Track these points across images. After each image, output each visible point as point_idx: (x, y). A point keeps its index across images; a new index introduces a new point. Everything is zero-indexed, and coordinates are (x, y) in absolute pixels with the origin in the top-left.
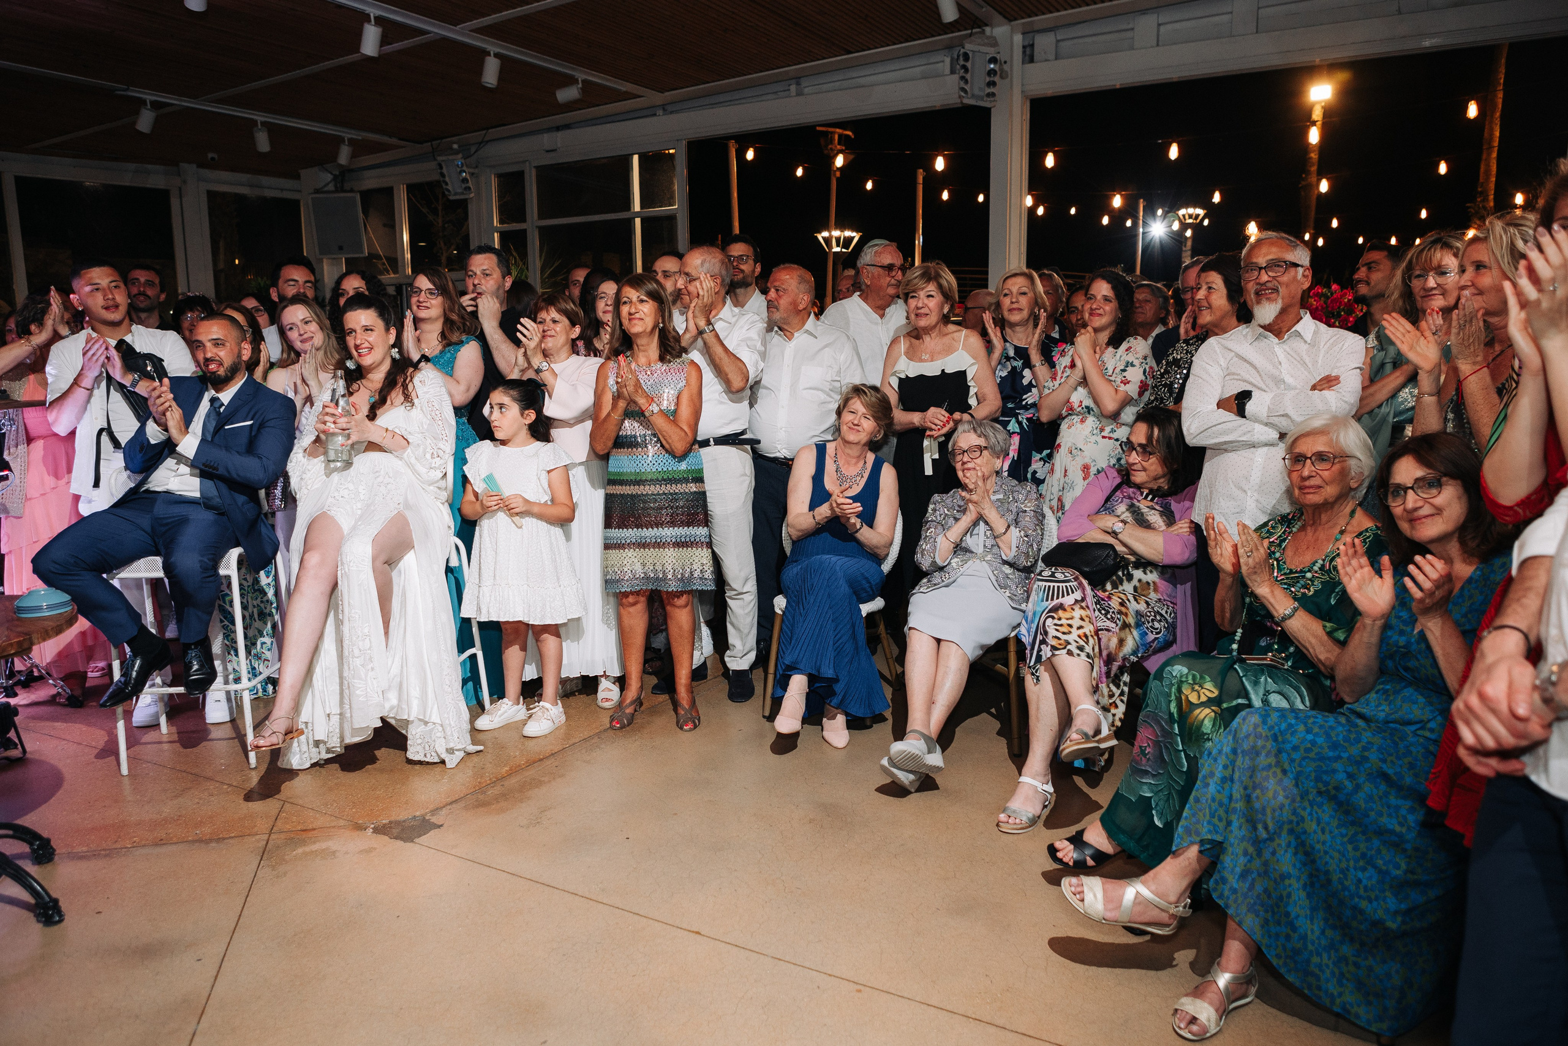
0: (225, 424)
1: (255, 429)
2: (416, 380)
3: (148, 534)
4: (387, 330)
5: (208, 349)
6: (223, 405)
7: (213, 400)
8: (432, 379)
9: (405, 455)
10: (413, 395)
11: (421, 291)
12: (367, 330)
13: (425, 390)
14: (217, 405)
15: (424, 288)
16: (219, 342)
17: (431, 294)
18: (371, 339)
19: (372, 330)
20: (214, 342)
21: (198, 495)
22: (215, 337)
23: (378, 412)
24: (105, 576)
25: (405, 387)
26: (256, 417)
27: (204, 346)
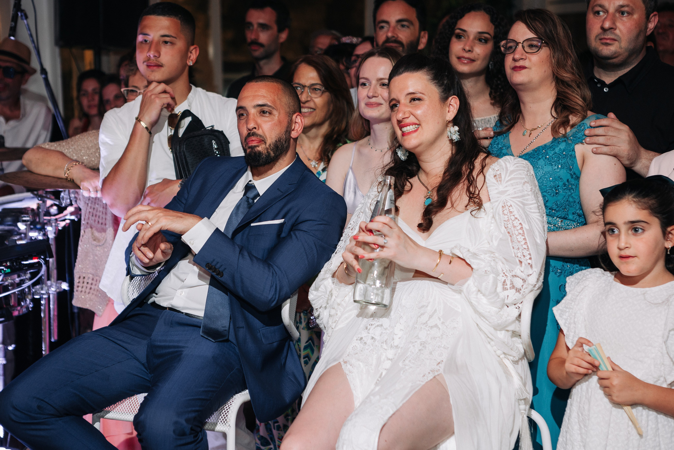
0: (253, 221)
1: (286, 229)
2: (490, 173)
3: (143, 365)
4: (444, 99)
5: (251, 117)
6: (258, 195)
7: (249, 188)
8: (512, 172)
9: (464, 288)
10: (483, 196)
11: (517, 44)
12: (414, 99)
13: (501, 188)
14: (251, 195)
15: (521, 39)
16: (266, 109)
17: (531, 46)
18: (419, 112)
19: (419, 99)
20: (259, 109)
21: (201, 314)
22: (260, 102)
23: (436, 219)
24: (88, 418)
25: (471, 182)
26: (290, 215)
27: (248, 115)
